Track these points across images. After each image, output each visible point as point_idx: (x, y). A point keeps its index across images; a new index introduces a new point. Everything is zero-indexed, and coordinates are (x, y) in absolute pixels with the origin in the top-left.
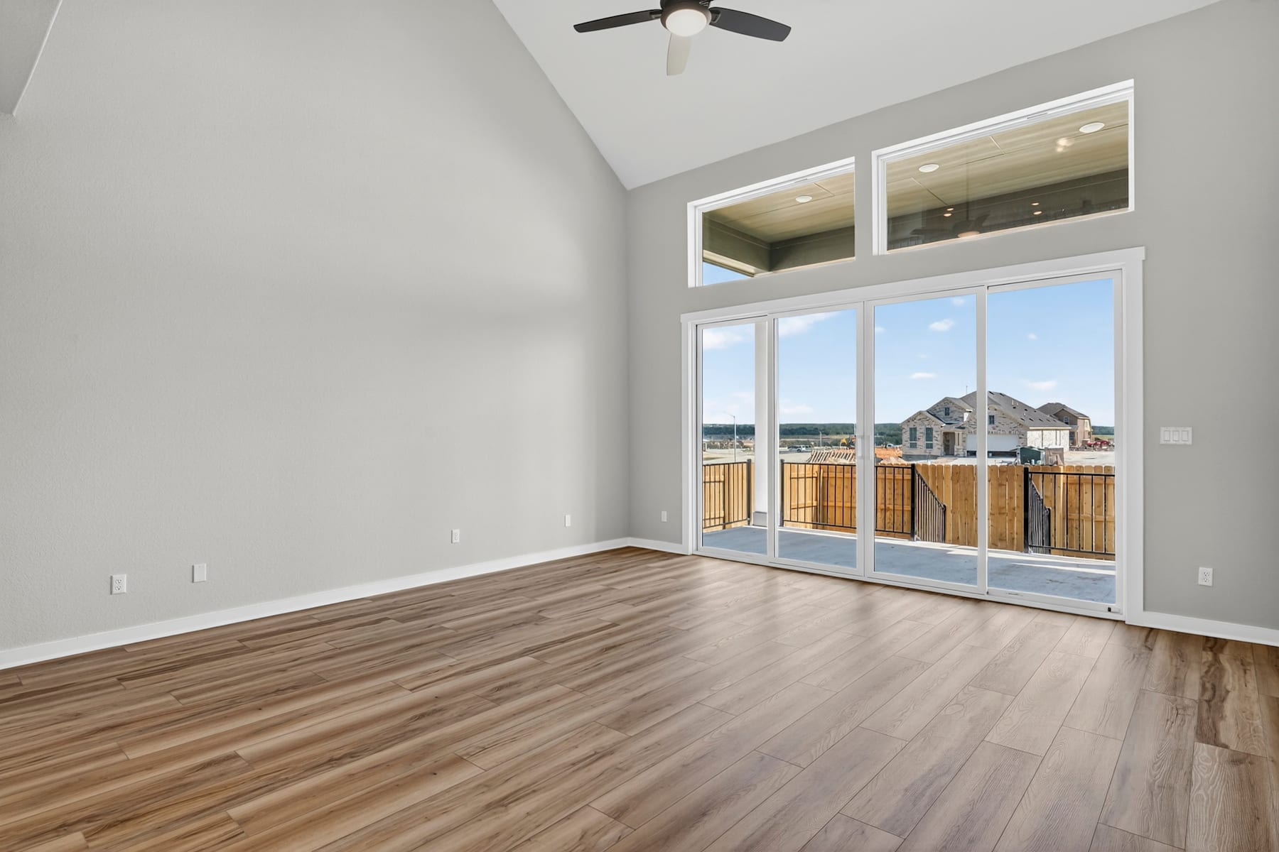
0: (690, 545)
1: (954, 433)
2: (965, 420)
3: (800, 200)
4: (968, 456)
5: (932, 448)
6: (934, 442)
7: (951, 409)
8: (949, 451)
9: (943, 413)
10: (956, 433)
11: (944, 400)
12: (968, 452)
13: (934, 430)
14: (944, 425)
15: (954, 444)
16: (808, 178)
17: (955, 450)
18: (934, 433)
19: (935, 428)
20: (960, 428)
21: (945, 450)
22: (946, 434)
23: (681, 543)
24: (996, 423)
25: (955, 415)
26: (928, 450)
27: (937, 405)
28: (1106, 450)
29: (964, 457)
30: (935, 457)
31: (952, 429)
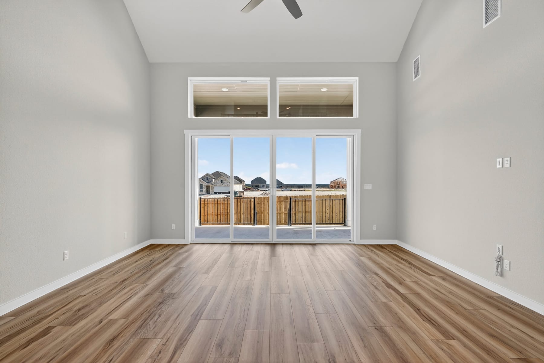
0: (189, 238)
1: (210, 186)
2: (213, 181)
3: (224, 90)
4: (214, 194)
5: (202, 191)
6: (203, 189)
7: (209, 178)
8: (208, 192)
9: (206, 179)
10: (211, 186)
11: (206, 174)
12: (214, 192)
13: (203, 185)
14: (206, 183)
15: (210, 190)
16: (247, 81)
17: (210, 192)
18: (203, 186)
19: (204, 184)
20: (212, 184)
21: (207, 192)
22: (207, 186)
23: (185, 239)
24: (223, 183)
25: (210, 180)
26: (201, 192)
27: (204, 176)
28: (250, 191)
29: (213, 194)
30: (204, 195)
31: (209, 185)
